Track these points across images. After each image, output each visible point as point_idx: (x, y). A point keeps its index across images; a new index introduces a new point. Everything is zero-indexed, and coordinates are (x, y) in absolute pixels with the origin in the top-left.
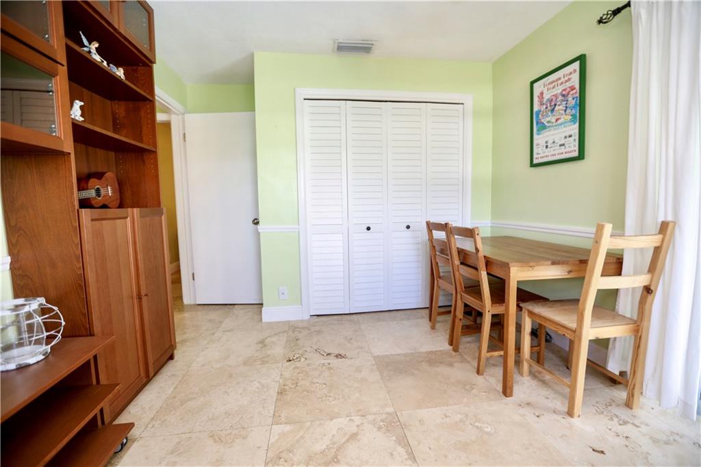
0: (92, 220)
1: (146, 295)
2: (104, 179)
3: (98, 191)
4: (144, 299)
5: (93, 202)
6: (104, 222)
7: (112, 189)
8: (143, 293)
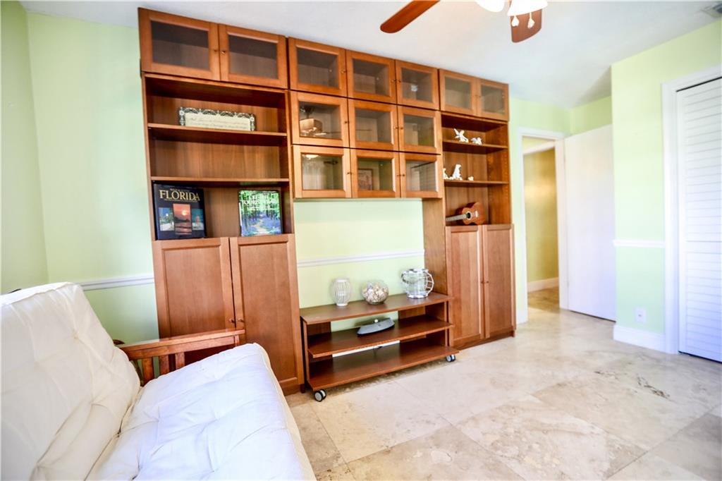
0: (452, 232)
1: (488, 282)
2: (473, 207)
3: (469, 216)
4: (486, 285)
5: (465, 222)
6: (460, 234)
7: (479, 213)
8: (486, 280)
